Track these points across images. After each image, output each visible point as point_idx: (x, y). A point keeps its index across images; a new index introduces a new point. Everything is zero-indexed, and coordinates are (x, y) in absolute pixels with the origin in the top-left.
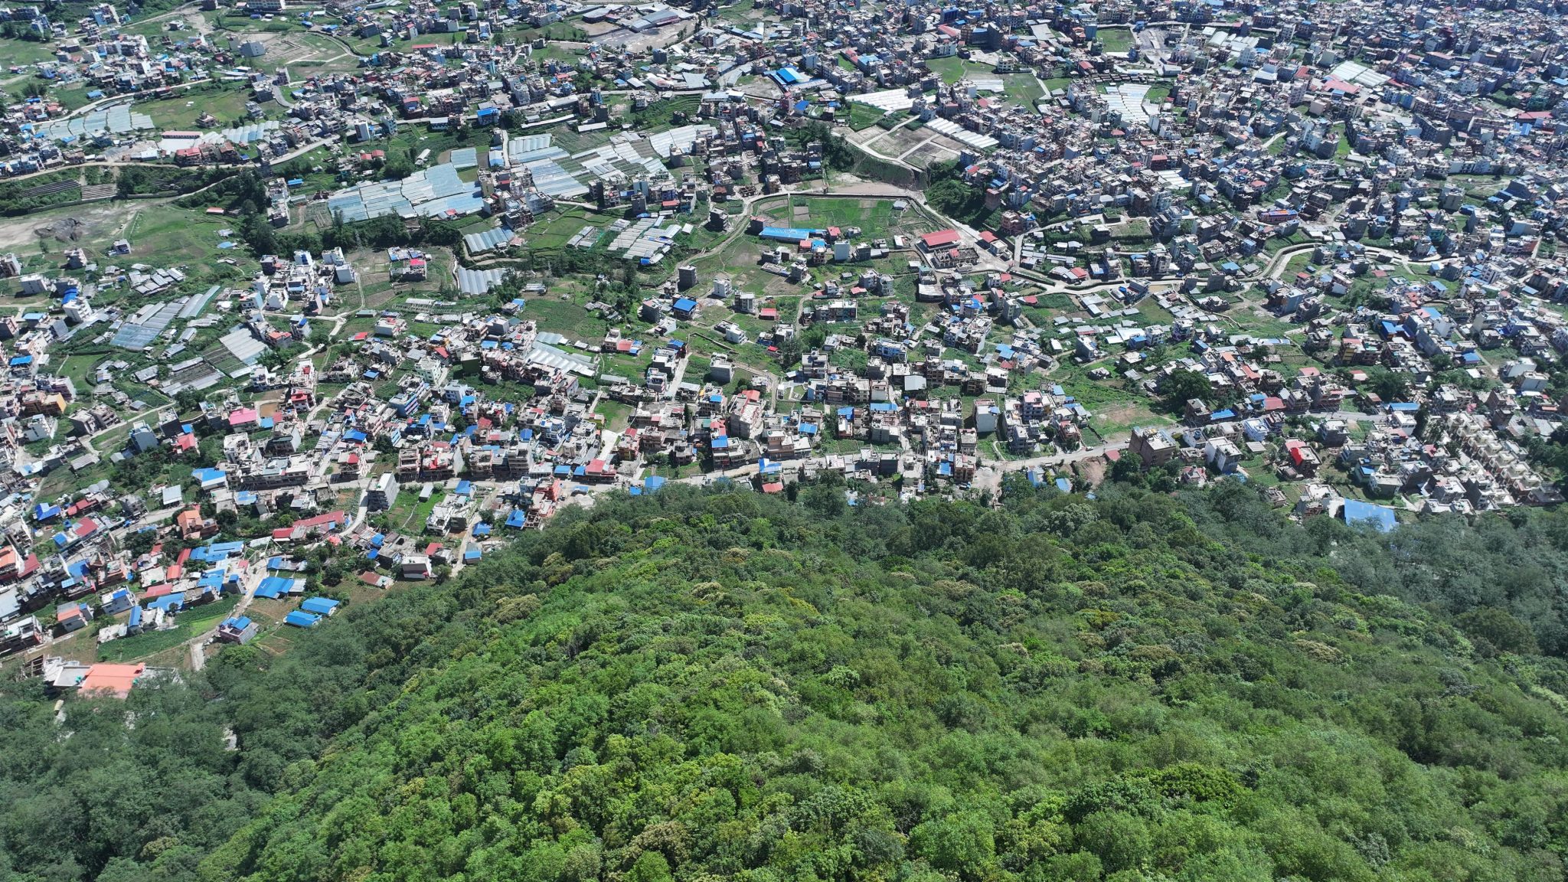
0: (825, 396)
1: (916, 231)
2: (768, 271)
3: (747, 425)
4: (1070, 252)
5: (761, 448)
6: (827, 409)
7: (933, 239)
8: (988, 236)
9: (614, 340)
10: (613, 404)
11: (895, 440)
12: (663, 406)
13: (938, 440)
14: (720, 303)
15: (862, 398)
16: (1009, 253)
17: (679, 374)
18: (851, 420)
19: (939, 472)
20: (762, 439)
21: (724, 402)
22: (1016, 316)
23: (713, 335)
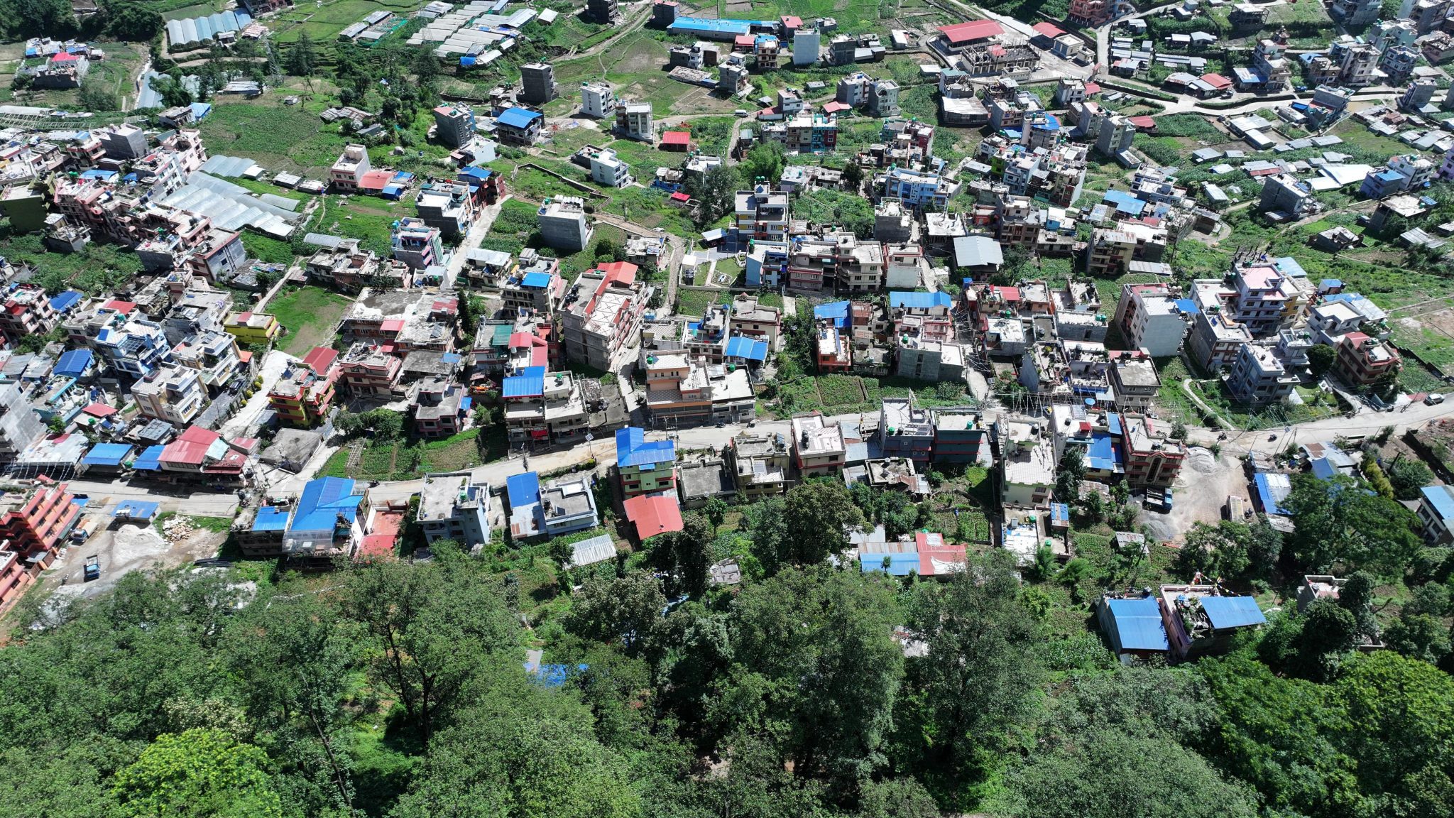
0: (785, 279)
1: (925, 26)
2: (681, 80)
3: (599, 339)
4: (1196, 49)
5: (631, 396)
6: (790, 306)
7: (958, 33)
8: (1049, 30)
9: (350, 167)
10: (315, 292)
11: (953, 376)
12: (414, 296)
13: (1066, 376)
14: (590, 124)
15: (865, 282)
16: (1089, 52)
17: (476, 234)
18: (846, 330)
19: (1087, 462)
20: (637, 374)
21: (556, 287)
22: (1123, 148)
23: (567, 171)
